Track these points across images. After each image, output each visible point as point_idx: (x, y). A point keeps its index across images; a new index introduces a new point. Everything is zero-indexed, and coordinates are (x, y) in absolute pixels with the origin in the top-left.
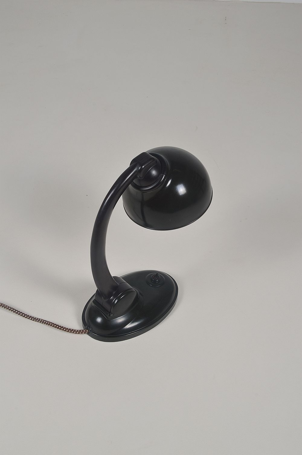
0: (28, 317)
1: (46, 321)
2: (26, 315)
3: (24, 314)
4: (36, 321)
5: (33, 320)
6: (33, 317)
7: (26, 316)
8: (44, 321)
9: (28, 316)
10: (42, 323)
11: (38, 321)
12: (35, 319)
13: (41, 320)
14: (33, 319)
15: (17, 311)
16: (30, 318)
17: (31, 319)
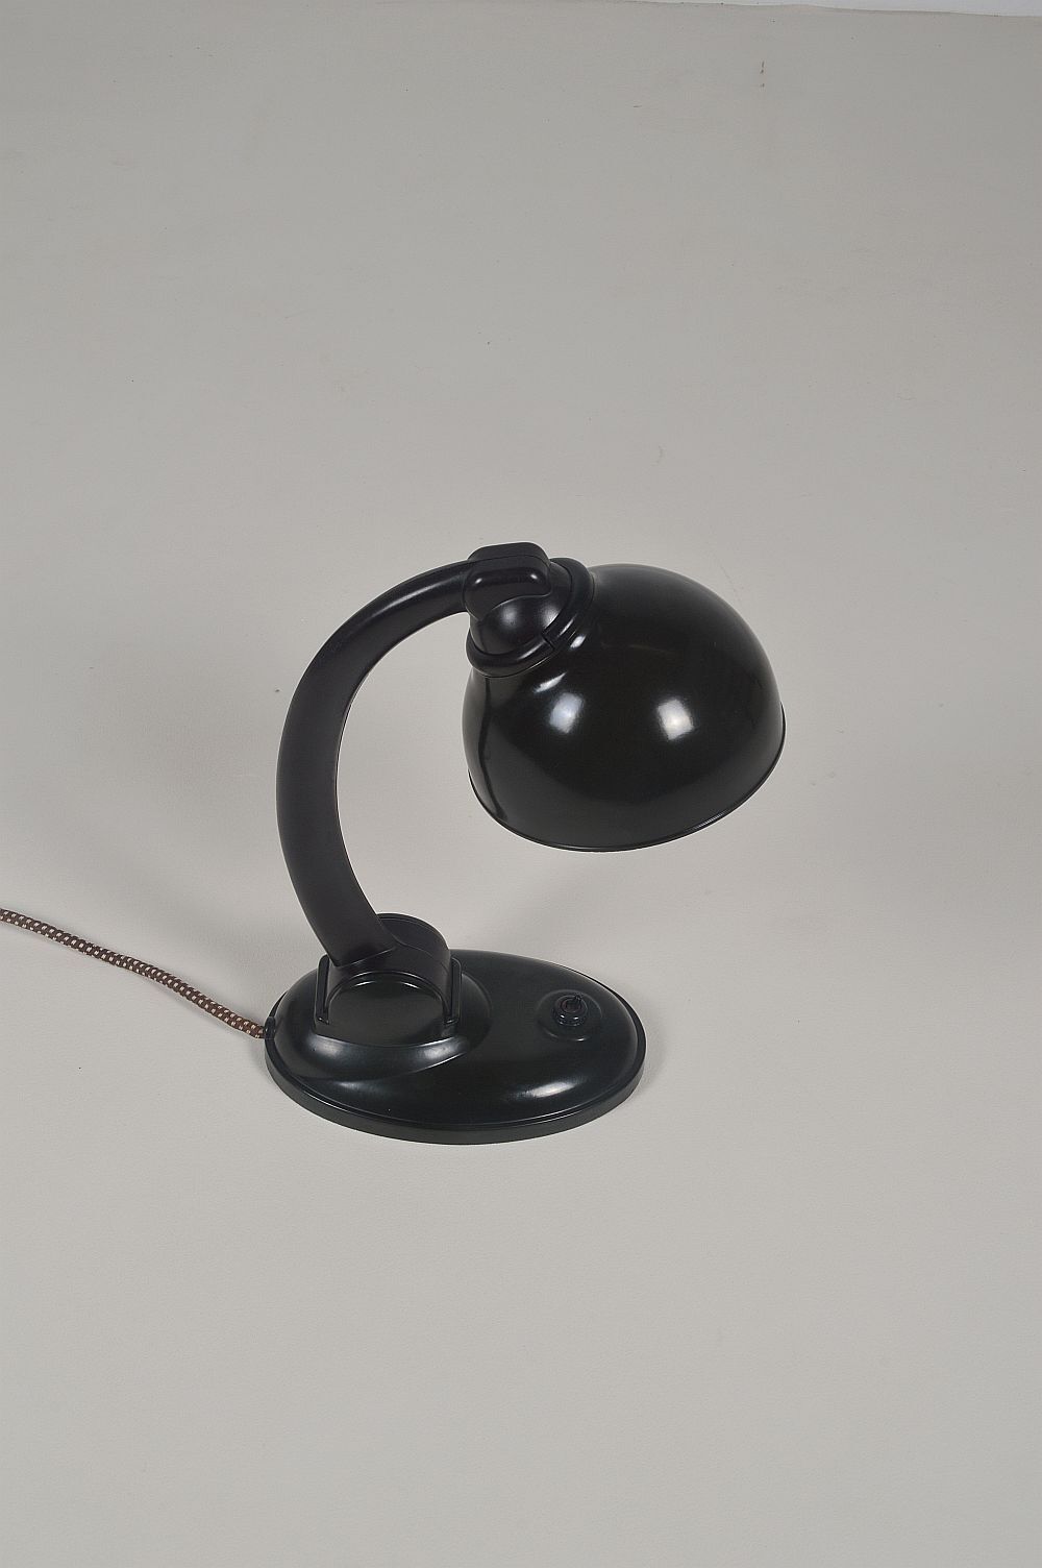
0: (96, 953)
1: (152, 967)
3: (83, 942)
4: (121, 965)
5: (113, 963)
7: (89, 949)
8: (146, 965)
9: (98, 948)
10: (140, 973)
13: (136, 963)
14: (111, 959)
15: (61, 932)
16: (104, 956)
17: (106, 960)
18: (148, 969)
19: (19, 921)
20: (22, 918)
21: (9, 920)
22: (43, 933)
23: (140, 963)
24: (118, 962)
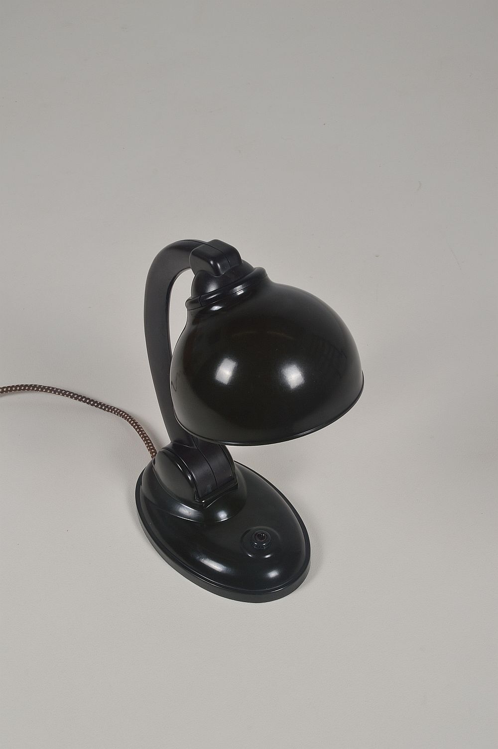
1: (123, 412)
2: (92, 400)
3: (89, 399)
4: (108, 411)
5: (104, 410)
6: (104, 405)
8: (121, 411)
9: (96, 402)
10: (117, 415)
11: (111, 412)
12: (108, 408)
13: (115, 409)
14: (103, 407)
15: (77, 395)
16: (100, 406)
17: (101, 408)
18: (121, 413)
19: (54, 391)
20: (55, 389)
21: (49, 391)
22: (67, 396)
23: (118, 409)
24: (107, 409)
